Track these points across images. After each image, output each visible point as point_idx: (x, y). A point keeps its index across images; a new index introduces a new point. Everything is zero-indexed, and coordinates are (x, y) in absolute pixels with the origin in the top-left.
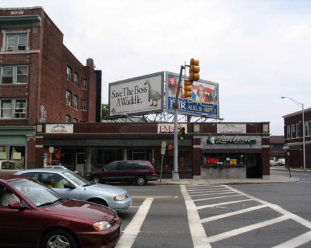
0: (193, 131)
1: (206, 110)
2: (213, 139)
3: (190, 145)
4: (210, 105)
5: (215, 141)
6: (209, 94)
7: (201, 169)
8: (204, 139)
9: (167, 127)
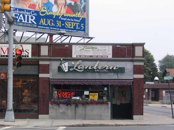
0: (39, 55)
1: (68, 25)
2: (65, 66)
3: (36, 73)
4: (73, 18)
5: (69, 68)
6: (73, 3)
7: (50, 105)
8: (54, 65)
9: (5, 49)
